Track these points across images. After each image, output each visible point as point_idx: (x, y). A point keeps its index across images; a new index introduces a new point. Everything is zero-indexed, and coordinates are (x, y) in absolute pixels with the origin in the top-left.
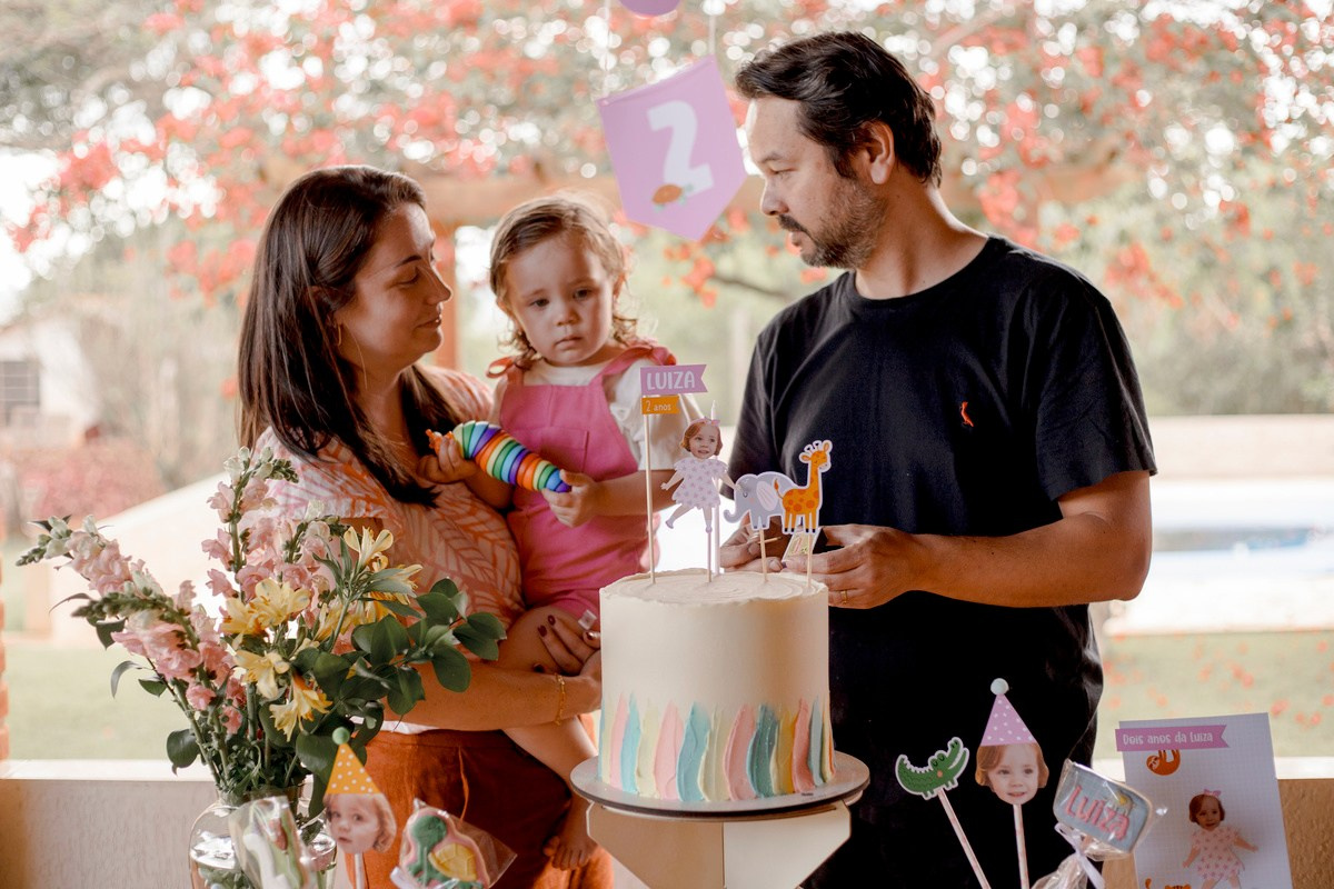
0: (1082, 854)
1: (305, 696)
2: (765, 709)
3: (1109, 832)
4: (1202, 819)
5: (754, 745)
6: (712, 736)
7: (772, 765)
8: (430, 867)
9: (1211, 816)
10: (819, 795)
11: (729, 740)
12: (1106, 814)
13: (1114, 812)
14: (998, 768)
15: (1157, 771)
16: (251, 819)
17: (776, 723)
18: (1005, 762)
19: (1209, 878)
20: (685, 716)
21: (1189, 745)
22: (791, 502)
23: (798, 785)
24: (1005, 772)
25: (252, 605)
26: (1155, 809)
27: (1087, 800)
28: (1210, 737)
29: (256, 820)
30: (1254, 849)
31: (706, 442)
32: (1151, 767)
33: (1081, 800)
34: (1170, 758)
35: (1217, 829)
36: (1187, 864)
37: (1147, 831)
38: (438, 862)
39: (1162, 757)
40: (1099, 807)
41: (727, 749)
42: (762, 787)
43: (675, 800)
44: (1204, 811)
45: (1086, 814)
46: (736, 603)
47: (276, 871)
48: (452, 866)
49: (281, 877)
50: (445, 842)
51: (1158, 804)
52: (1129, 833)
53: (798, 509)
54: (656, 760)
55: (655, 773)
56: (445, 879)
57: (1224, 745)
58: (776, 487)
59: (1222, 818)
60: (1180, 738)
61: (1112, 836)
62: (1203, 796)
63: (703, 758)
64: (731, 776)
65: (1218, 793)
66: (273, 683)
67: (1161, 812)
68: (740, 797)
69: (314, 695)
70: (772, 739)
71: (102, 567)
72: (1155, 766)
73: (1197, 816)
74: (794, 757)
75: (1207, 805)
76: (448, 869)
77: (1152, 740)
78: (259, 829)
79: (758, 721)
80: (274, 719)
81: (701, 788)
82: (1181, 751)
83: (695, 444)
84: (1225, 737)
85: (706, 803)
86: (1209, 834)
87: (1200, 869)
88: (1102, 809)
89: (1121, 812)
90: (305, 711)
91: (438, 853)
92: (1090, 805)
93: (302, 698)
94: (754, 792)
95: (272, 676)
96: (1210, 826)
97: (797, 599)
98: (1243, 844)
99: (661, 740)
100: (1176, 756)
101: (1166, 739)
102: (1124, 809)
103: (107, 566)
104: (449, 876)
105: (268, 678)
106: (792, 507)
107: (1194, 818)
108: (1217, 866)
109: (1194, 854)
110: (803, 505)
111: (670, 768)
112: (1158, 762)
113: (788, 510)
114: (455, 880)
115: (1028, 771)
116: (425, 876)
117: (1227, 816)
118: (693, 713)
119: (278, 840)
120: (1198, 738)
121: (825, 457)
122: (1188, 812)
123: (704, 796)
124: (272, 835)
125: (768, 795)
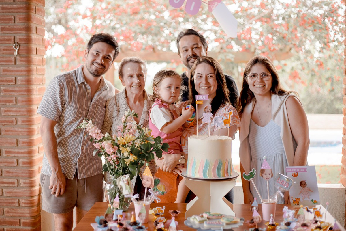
0: (280, 190)
1: (133, 157)
2: (220, 160)
3: (285, 186)
4: (302, 186)
5: (218, 167)
6: (210, 165)
7: (221, 171)
8: (157, 189)
9: (304, 185)
10: (229, 177)
11: (213, 166)
12: (284, 183)
13: (286, 182)
14: (264, 173)
15: (294, 176)
16: (122, 179)
17: (222, 163)
18: (265, 172)
19: (304, 197)
20: (205, 161)
21: (300, 172)
22: (225, 122)
23: (226, 175)
24: (265, 174)
25: (124, 139)
26: (294, 182)
27: (281, 180)
28: (304, 170)
29: (123, 179)
30: (312, 191)
31: (208, 110)
32: (292, 175)
33: (280, 180)
34: (296, 174)
35: (305, 188)
36: (299, 194)
37: (292, 186)
38: (158, 188)
39: (294, 174)
40: (283, 182)
41: (213, 168)
42: (219, 176)
43: (203, 177)
44: (302, 184)
45: (281, 183)
46: (215, 140)
47: (126, 189)
48: (161, 189)
49: (127, 190)
50: (160, 184)
51: (294, 181)
52: (289, 187)
53: (226, 123)
54: (199, 170)
55: (199, 172)
56: (159, 191)
57: (306, 172)
58: (222, 119)
59: (306, 186)
60: (298, 170)
61: (286, 187)
62: (302, 181)
63: (208, 169)
64: (213, 173)
65: (305, 181)
66: (127, 153)
67: (295, 182)
68: (214, 177)
69: (135, 156)
70: (221, 166)
71: (93, 131)
72: (293, 175)
73: (301, 185)
74: (225, 170)
75: (303, 183)
76: (160, 189)
77: (293, 170)
78: (123, 181)
79: (219, 163)
80: (125, 162)
81: (207, 175)
82: (298, 173)
83: (206, 110)
84: (307, 170)
85: (208, 178)
86: (304, 189)
87: (302, 195)
88: (284, 182)
89: (287, 182)
90: (132, 160)
91: (158, 186)
92: (281, 181)
93: (132, 157)
94: (217, 176)
95: (127, 152)
96: (304, 187)
97: (226, 140)
98: (310, 190)
99: (200, 167)
100: (297, 173)
101: (295, 170)
102: (288, 182)
103: (94, 130)
104: (160, 190)
105: (126, 152)
106: (225, 123)
107: (301, 186)
108: (305, 195)
109: (301, 192)
110: (227, 122)
111: (202, 171)
112: (294, 175)
113: (224, 123)
114: (161, 191)
115: (270, 174)
116: (155, 190)
117: (307, 185)
118: (206, 161)
119: (127, 183)
120: (302, 170)
121: (232, 113)
122: (299, 184)
123: (208, 177)
124: (126, 182)
125: (220, 177)
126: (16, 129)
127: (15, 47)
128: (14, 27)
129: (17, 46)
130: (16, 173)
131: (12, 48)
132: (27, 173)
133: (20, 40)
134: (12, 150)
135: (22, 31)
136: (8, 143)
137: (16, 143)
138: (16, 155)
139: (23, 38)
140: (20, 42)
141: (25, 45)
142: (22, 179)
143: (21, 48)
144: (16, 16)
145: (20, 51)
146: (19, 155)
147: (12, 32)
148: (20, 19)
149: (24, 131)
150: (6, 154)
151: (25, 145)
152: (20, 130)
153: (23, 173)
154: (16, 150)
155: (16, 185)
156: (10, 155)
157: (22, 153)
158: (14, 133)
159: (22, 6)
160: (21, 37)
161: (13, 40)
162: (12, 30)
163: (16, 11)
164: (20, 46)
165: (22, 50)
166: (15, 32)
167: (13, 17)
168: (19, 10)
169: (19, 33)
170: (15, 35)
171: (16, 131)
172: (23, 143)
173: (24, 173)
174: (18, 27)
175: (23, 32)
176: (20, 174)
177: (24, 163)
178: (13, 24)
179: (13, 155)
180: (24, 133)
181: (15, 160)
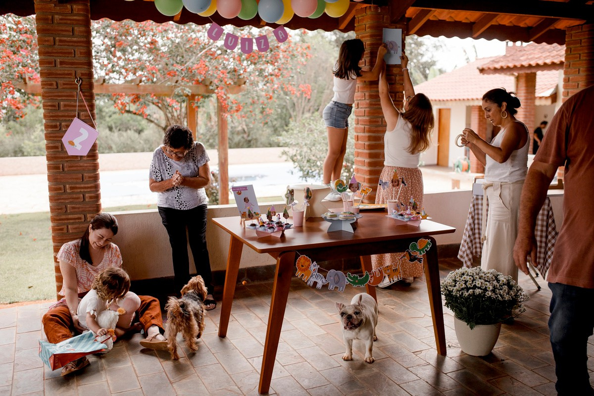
126: (81, 164)
127: (77, 81)
128: (75, 61)
129: (79, 81)
130: (83, 208)
131: (74, 83)
132: (94, 207)
133: (82, 74)
134: (78, 186)
135: (84, 65)
136: (73, 179)
137: (81, 178)
138: (82, 190)
139: (86, 73)
140: (82, 77)
141: (87, 80)
142: (89, 213)
143: (83, 83)
144: (76, 50)
145: (82, 87)
146: (86, 190)
147: (73, 66)
148: (81, 53)
149: (90, 166)
150: (71, 190)
151: (91, 179)
152: (86, 165)
153: (90, 207)
154: (82, 186)
155: (83, 220)
156: (76, 190)
157: (88, 188)
158: (79, 168)
159: (82, 39)
160: (83, 72)
161: (74, 74)
162: (72, 64)
163: (76, 44)
164: (82, 81)
165: (85, 85)
166: (75, 66)
167: (73, 51)
168: (79, 44)
169: (81, 68)
170: (76, 69)
171: (81, 166)
172: (90, 177)
173: (92, 207)
174: (79, 61)
175: (85, 67)
176: (87, 209)
177: (91, 198)
178: (74, 58)
179: (79, 190)
180: (90, 168)
181: (82, 195)
